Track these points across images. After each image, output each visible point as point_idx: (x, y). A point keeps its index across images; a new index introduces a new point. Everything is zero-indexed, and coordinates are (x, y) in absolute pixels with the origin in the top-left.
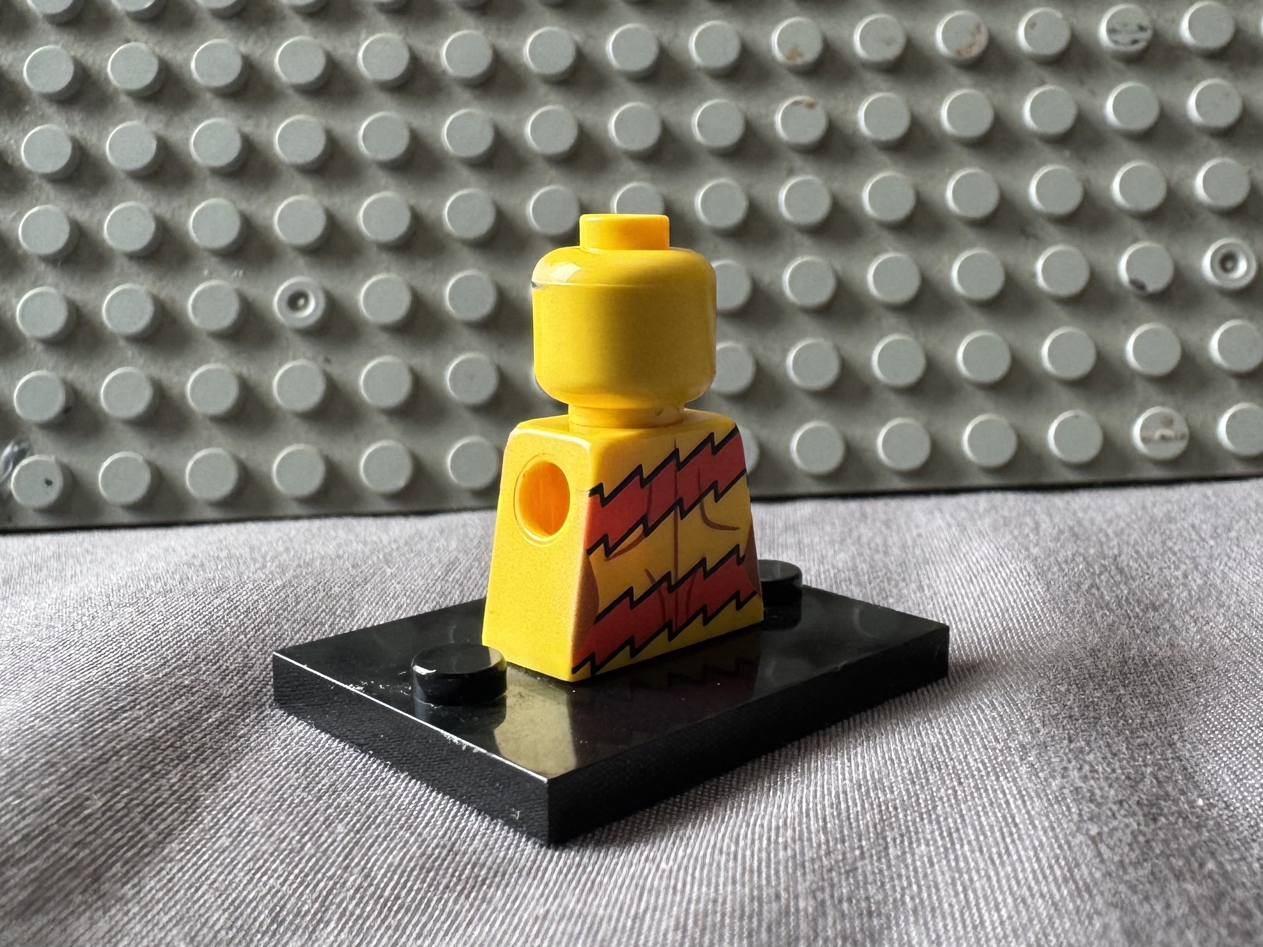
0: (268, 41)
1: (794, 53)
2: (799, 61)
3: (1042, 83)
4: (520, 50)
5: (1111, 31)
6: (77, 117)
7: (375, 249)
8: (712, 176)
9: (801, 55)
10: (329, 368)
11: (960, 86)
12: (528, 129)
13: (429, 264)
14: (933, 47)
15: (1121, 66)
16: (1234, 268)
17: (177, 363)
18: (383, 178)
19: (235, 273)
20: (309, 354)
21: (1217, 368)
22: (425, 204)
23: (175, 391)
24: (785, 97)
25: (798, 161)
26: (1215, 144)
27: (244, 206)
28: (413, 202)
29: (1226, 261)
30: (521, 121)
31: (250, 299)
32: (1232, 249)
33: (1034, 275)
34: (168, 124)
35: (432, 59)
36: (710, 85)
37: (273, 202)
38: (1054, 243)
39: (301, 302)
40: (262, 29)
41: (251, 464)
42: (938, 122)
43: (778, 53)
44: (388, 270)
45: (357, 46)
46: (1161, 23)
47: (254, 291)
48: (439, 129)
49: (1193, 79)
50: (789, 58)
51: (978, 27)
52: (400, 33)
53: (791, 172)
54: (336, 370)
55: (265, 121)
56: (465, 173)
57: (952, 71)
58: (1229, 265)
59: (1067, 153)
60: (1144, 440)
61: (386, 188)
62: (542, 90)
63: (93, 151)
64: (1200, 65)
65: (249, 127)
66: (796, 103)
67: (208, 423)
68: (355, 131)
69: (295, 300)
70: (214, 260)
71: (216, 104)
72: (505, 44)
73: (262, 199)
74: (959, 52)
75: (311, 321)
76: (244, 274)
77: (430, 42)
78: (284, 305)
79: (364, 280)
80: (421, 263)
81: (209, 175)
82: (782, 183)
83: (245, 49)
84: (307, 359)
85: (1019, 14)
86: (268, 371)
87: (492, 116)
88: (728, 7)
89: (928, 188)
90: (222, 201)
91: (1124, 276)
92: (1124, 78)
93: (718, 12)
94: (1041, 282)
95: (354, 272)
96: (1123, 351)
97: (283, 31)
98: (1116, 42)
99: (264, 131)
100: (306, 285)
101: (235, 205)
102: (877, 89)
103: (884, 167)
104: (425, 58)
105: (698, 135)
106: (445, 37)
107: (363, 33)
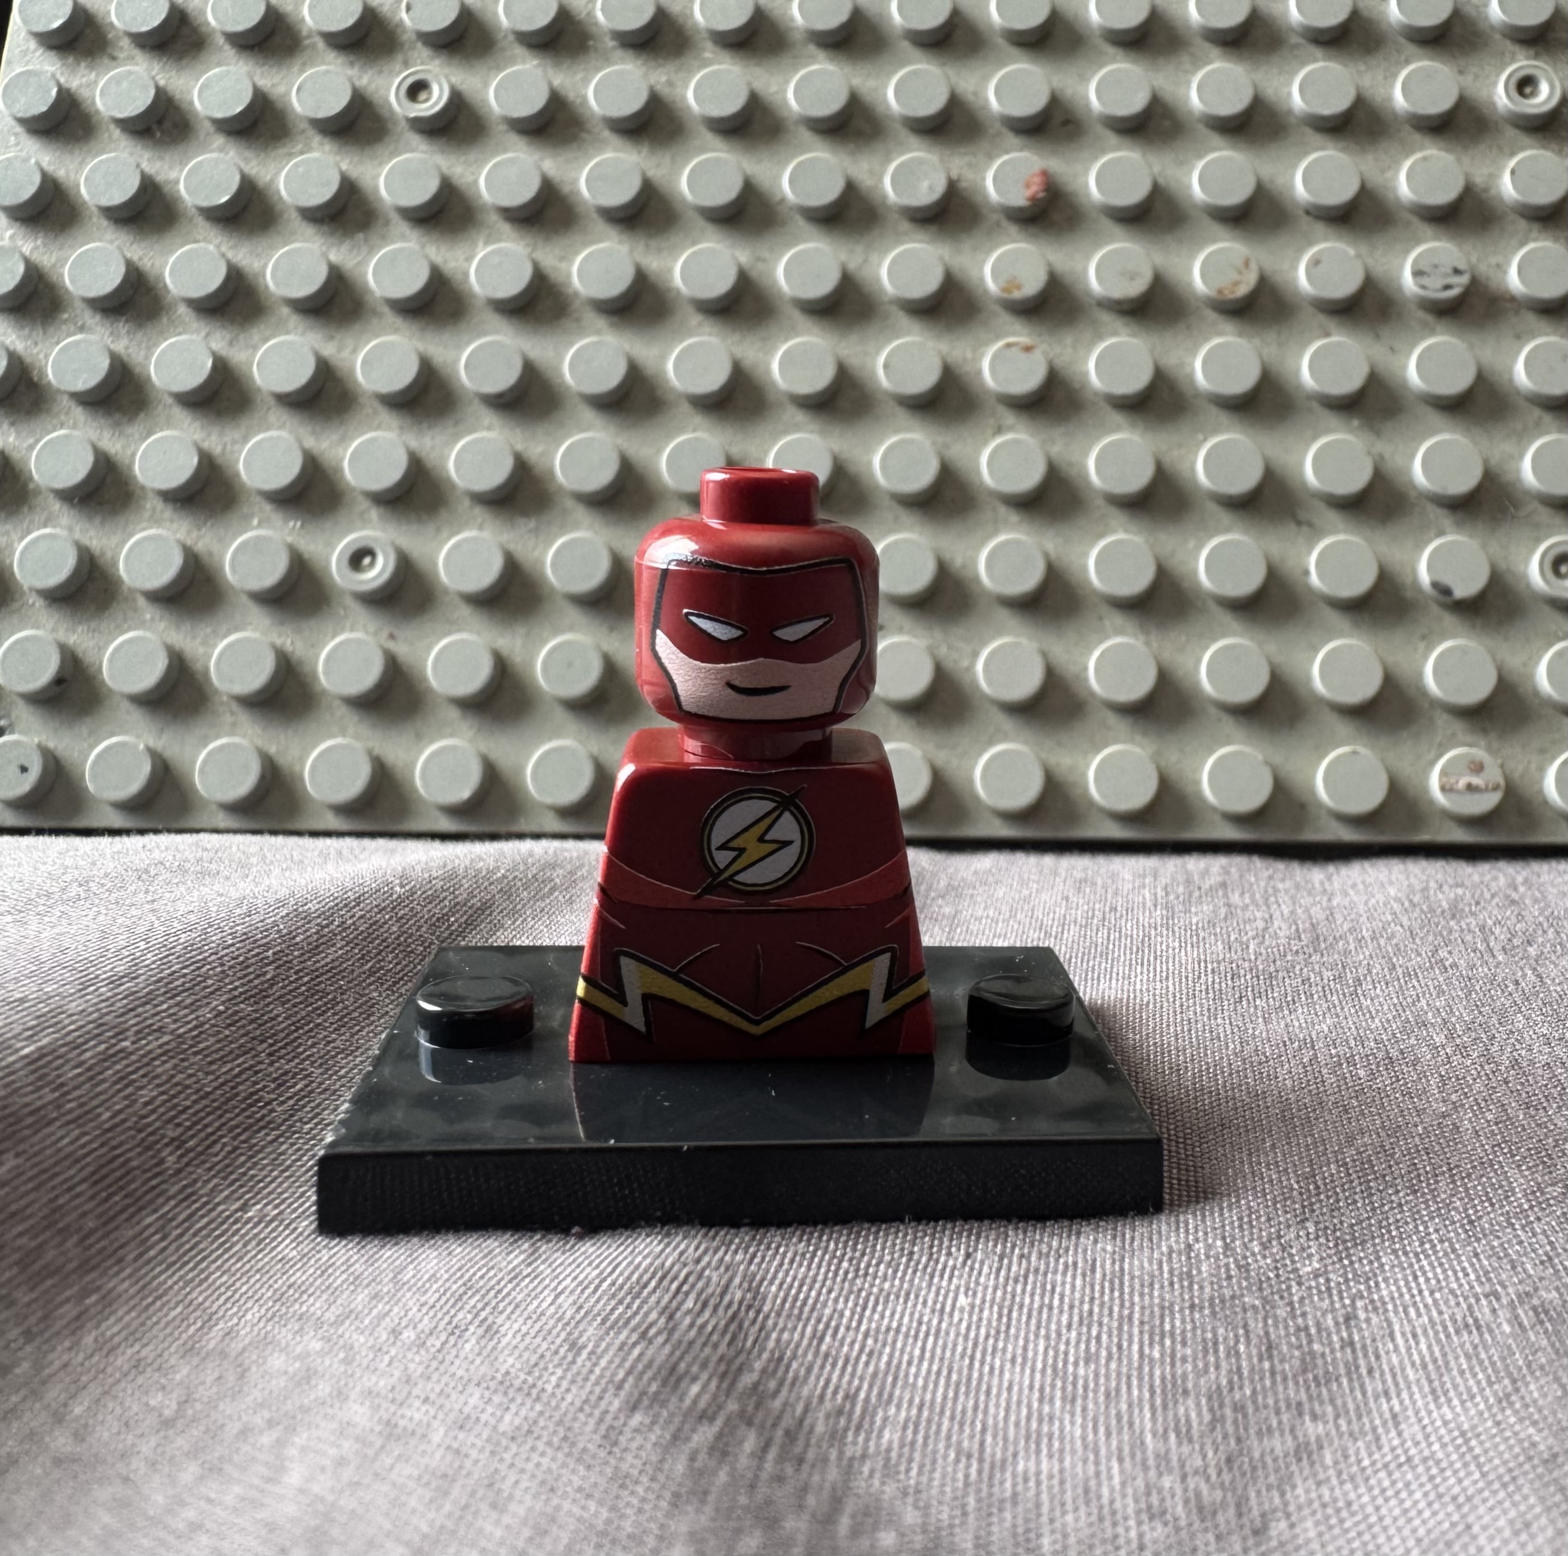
1: (1011, 285)
2: (1017, 295)
3: (1327, 335)
4: (670, 270)
5: (1417, 273)
8: (896, 431)
9: (1019, 287)
11: (1220, 334)
12: (670, 366)
13: (532, 524)
14: (1190, 284)
15: (1429, 318)
18: (488, 417)
19: (291, 524)
20: (371, 628)
21: (1544, 702)
22: (535, 450)
24: (998, 337)
25: (1009, 418)
26: (1547, 418)
27: (310, 443)
28: (519, 447)
30: (663, 357)
31: (306, 556)
33: (1305, 572)
35: (561, 279)
36: (903, 320)
38: (1334, 531)
39: (367, 561)
40: (360, 235)
42: (1191, 376)
43: (991, 285)
44: (480, 528)
45: (469, 259)
46: (1483, 269)
47: (311, 545)
48: (561, 360)
50: (1005, 290)
51: (1247, 264)
52: (527, 245)
53: (999, 430)
54: (402, 649)
55: (350, 342)
56: (588, 414)
57: (1211, 315)
58: (1563, 569)
59: (1356, 423)
61: (489, 428)
62: (694, 319)
64: (1531, 319)
66: (1009, 346)
67: (234, 706)
68: (457, 361)
69: (358, 558)
70: (268, 507)
71: (294, 320)
72: (653, 264)
73: (334, 434)
74: (1220, 292)
75: (376, 585)
76: (304, 523)
77: (562, 259)
78: (345, 562)
79: (448, 539)
80: (521, 521)
81: (272, 402)
82: (985, 443)
83: (334, 257)
84: (367, 632)
85: (1300, 251)
86: (316, 646)
87: (627, 346)
88: (934, 228)
89: (1173, 458)
90: (284, 434)
91: (1424, 577)
92: (1432, 332)
93: (921, 235)
94: (1315, 580)
95: (438, 530)
96: (1420, 675)
97: (385, 239)
98: (1423, 287)
99: (345, 354)
100: (375, 540)
101: (299, 441)
102: (1115, 334)
103: (1118, 429)
104: (554, 276)
105: (883, 380)
106: (577, 253)
107: (481, 244)
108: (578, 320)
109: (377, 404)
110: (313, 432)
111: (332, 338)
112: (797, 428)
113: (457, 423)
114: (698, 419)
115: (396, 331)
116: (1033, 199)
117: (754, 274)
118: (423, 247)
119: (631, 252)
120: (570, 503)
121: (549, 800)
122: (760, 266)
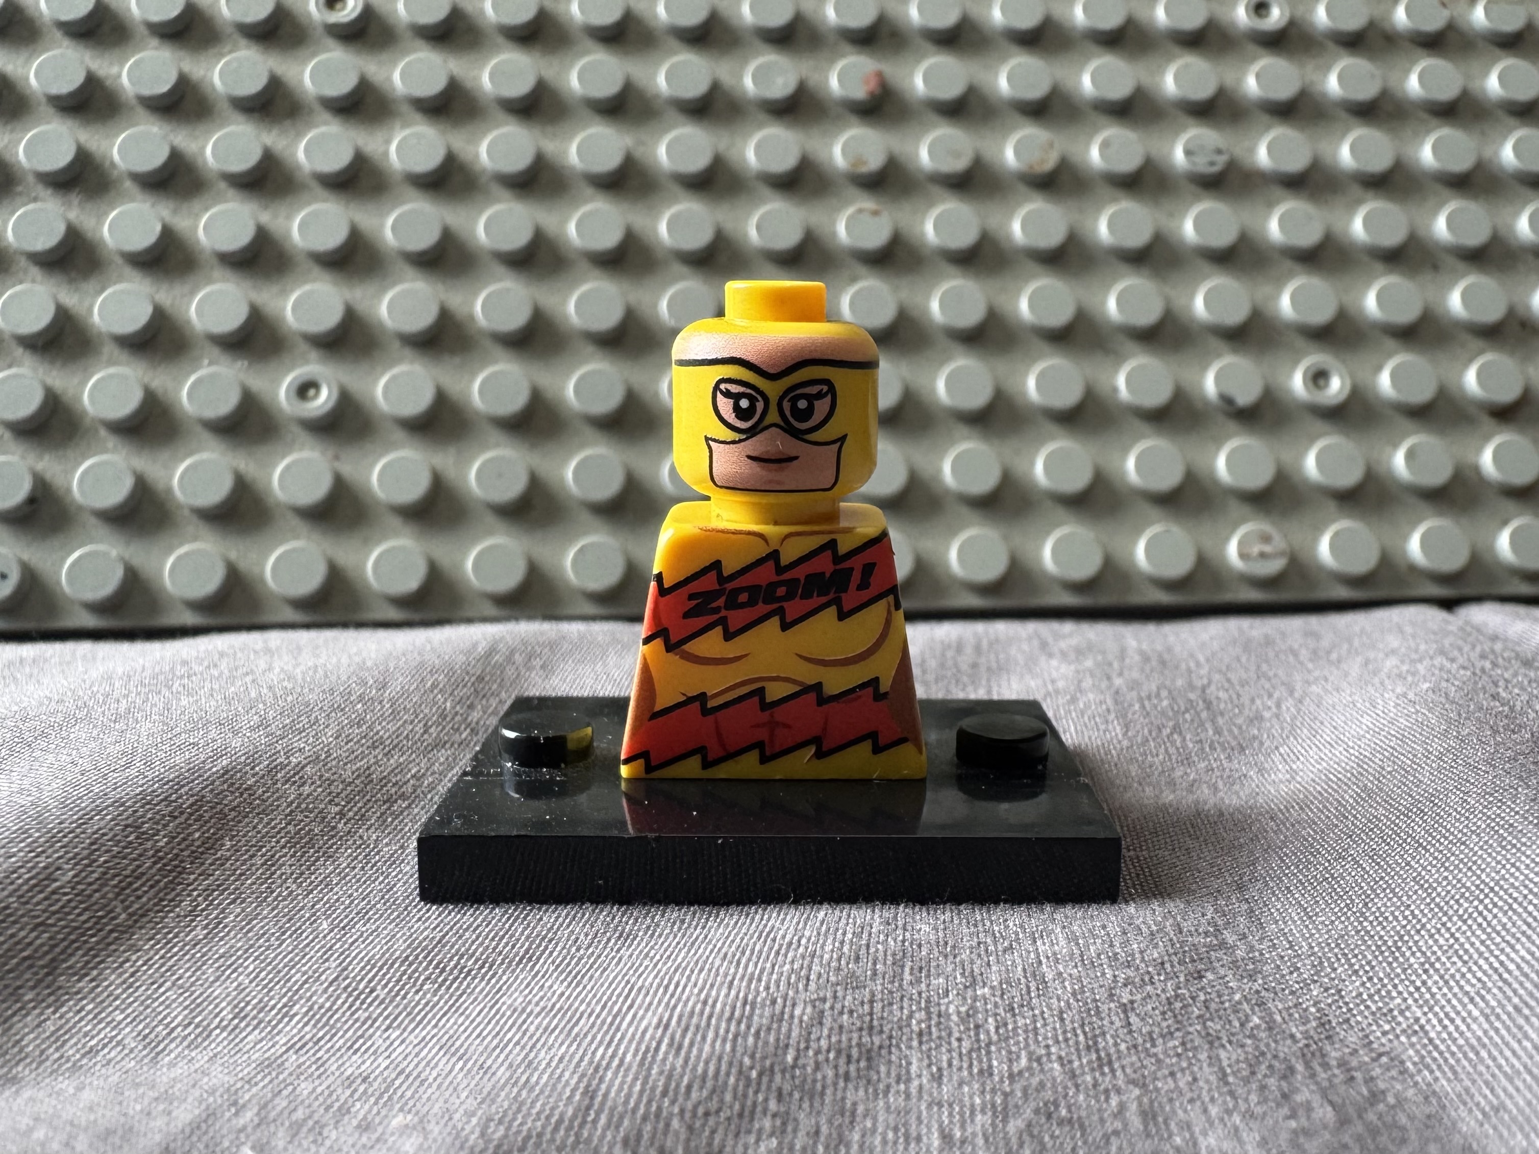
0: (291, 133)
1: (857, 162)
2: (864, 169)
3: (1118, 202)
4: (567, 151)
5: (1188, 153)
6: (75, 199)
7: (394, 340)
9: (865, 163)
10: (338, 466)
11: (1032, 202)
12: (571, 228)
13: (457, 360)
14: (1005, 162)
15: (1196, 188)
16: (1327, 385)
17: (165, 455)
18: (410, 272)
19: (239, 364)
20: (317, 449)
21: (1314, 486)
22: (455, 300)
23: (161, 486)
24: (849, 205)
26: (1297, 267)
27: (254, 297)
28: (442, 299)
29: (1318, 377)
30: (565, 222)
31: (255, 391)
32: (1324, 366)
33: (1116, 388)
34: (175, 212)
35: (470, 158)
36: (765, 191)
37: (285, 293)
39: (312, 392)
40: (288, 123)
42: (1011, 235)
43: (841, 163)
44: (411, 363)
45: (388, 142)
46: (1237, 151)
47: (258, 382)
48: (476, 225)
49: (1270, 203)
50: (854, 165)
51: (1049, 148)
52: (438, 132)
53: (855, 280)
54: (348, 470)
55: (285, 212)
56: (500, 270)
57: (1021, 187)
58: (1322, 382)
60: (1242, 556)
61: (412, 281)
63: (89, 235)
64: (1277, 189)
65: (265, 218)
66: (860, 210)
67: (195, 518)
68: (382, 225)
69: (305, 389)
70: (216, 350)
71: (230, 192)
72: (550, 148)
73: (275, 289)
74: (1031, 167)
75: (322, 412)
76: (250, 364)
77: (470, 143)
78: (293, 394)
79: (383, 374)
80: (448, 358)
82: (846, 289)
83: (266, 141)
84: (315, 453)
85: (1093, 136)
86: (271, 466)
87: (532, 215)
88: (786, 119)
89: (1001, 302)
90: (229, 287)
91: (1212, 391)
92: (1203, 200)
93: (777, 124)
94: (1124, 394)
95: (372, 367)
96: (1215, 468)
97: (309, 125)
98: (1193, 164)
99: (281, 221)
100: (318, 374)
101: (245, 296)
102: (945, 202)
103: (954, 278)
104: (464, 156)
105: (755, 239)
106: (483, 137)
107: (396, 129)
108: (484, 191)
109: (310, 263)
110: (255, 287)
111: (268, 208)
112: (683, 279)
113: (384, 278)
114: (597, 273)
115: (325, 201)
116: (872, 94)
117: (637, 155)
118: (345, 132)
119: (531, 137)
120: (486, 342)
121: (490, 588)
122: (643, 149)
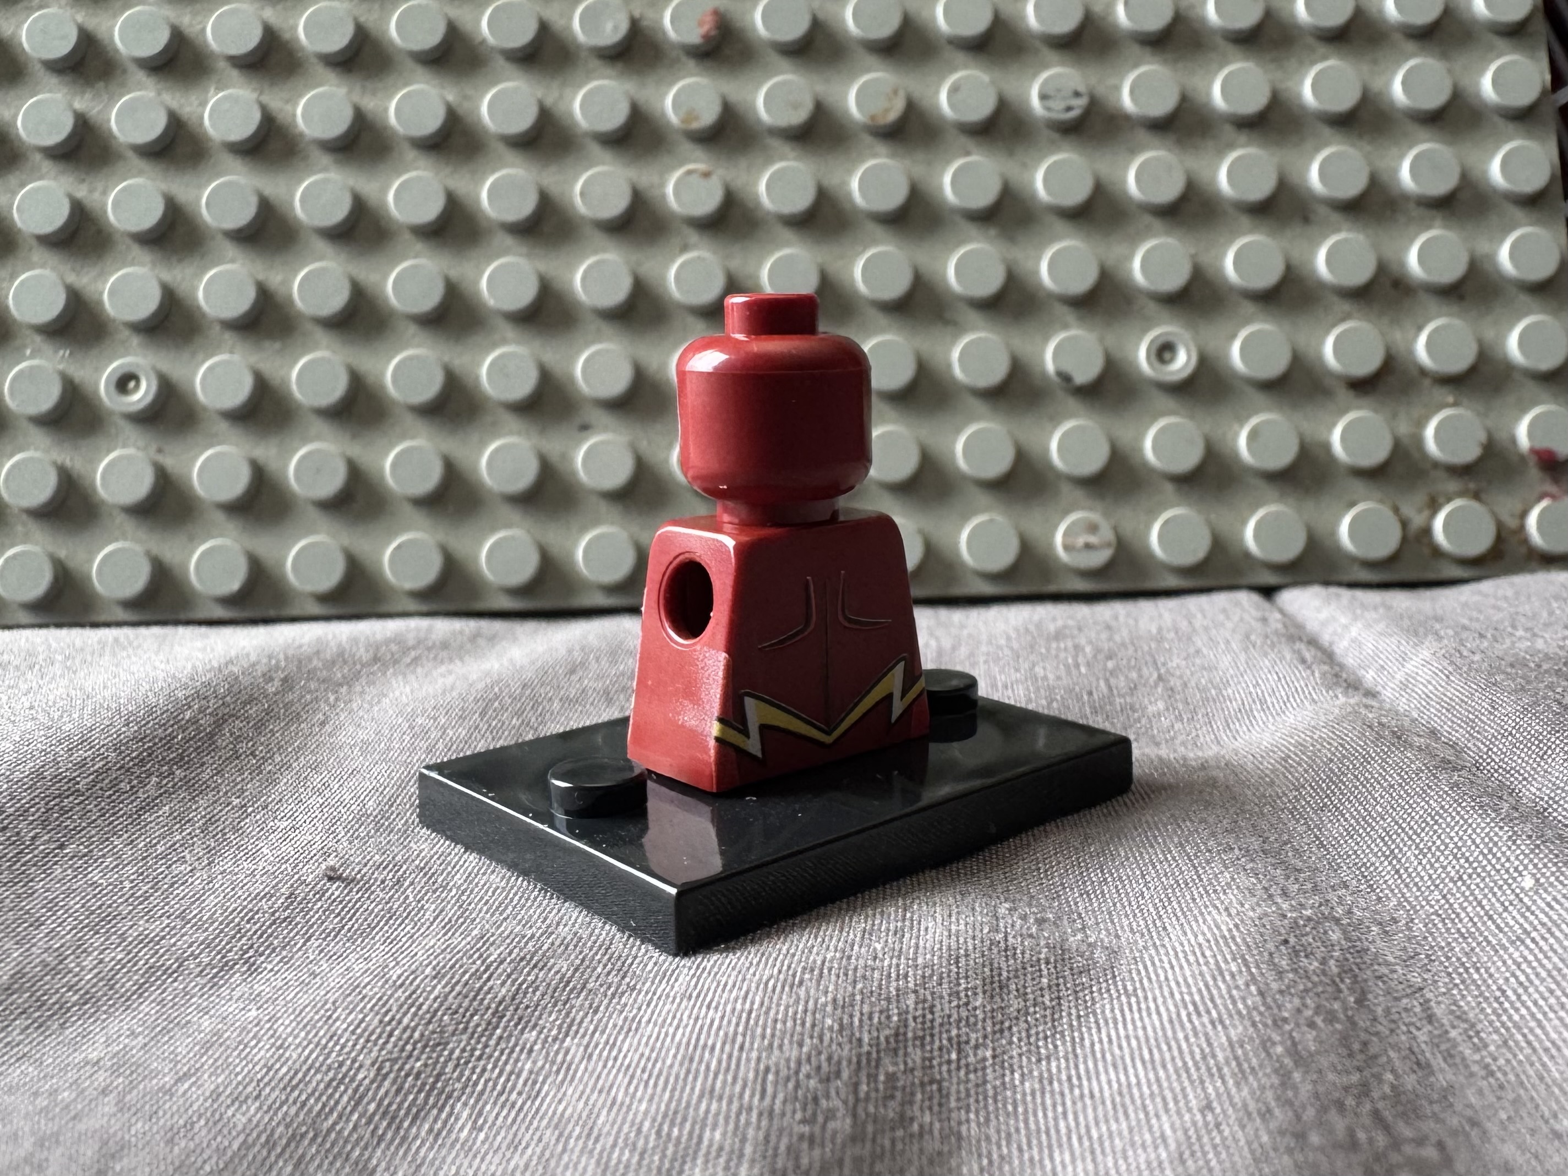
0: (105, 97)
1: (690, 116)
2: (695, 125)
3: (968, 153)
4: (386, 110)
5: (1043, 97)
7: (217, 328)
8: (595, 252)
9: (697, 118)
10: (160, 459)
11: (875, 155)
12: (390, 197)
13: (277, 345)
14: (846, 111)
15: (1056, 136)
16: (1172, 360)
18: (230, 250)
19: (61, 352)
20: (141, 443)
21: (1151, 470)
22: (274, 279)
24: (681, 164)
25: (693, 236)
26: (1157, 224)
27: (71, 278)
28: (261, 277)
29: (1164, 351)
30: (385, 190)
31: (77, 380)
32: (1171, 338)
33: (949, 366)
35: (287, 121)
36: (595, 149)
37: (103, 275)
38: (974, 329)
39: (132, 384)
40: (101, 85)
41: (71, 564)
42: (849, 195)
43: (673, 117)
44: (231, 352)
45: (203, 104)
46: (1101, 90)
47: (80, 373)
48: (292, 196)
49: (1133, 151)
50: (683, 121)
51: (895, 92)
52: (254, 90)
53: (685, 248)
54: (169, 462)
55: (100, 186)
56: (321, 245)
57: (868, 139)
58: (1167, 356)
59: (992, 232)
60: (1067, 547)
61: (232, 261)
62: (411, 154)
64: (1142, 135)
65: (81, 192)
66: (689, 172)
67: (24, 517)
68: (198, 199)
69: (124, 383)
70: (38, 339)
71: (47, 166)
72: (369, 104)
73: (93, 272)
74: (873, 118)
75: (141, 406)
76: (71, 354)
77: (287, 102)
78: (112, 388)
79: (203, 362)
80: (267, 344)
81: (34, 243)
82: (673, 260)
83: (79, 105)
84: (138, 448)
85: (942, 79)
86: (94, 462)
87: (351, 182)
88: (620, 65)
89: (835, 267)
90: (47, 272)
91: (1050, 366)
92: (1058, 149)
93: (609, 71)
94: (958, 372)
95: (194, 354)
96: (1047, 450)
97: (124, 87)
98: (1048, 109)
99: (96, 195)
100: (138, 365)
101: (62, 279)
102: (782, 158)
103: (787, 244)
104: (281, 117)
105: (580, 206)
106: (301, 96)
107: (212, 91)
108: (306, 158)
109: (129, 241)
110: (73, 270)
111: (83, 180)
112: (505, 252)
113: (202, 257)
114: (419, 246)
115: (140, 173)
116: (706, 37)
117: (461, 111)
118: (159, 94)
119: (350, 92)
120: (309, 326)
121: (309, 588)
122: (466, 105)
